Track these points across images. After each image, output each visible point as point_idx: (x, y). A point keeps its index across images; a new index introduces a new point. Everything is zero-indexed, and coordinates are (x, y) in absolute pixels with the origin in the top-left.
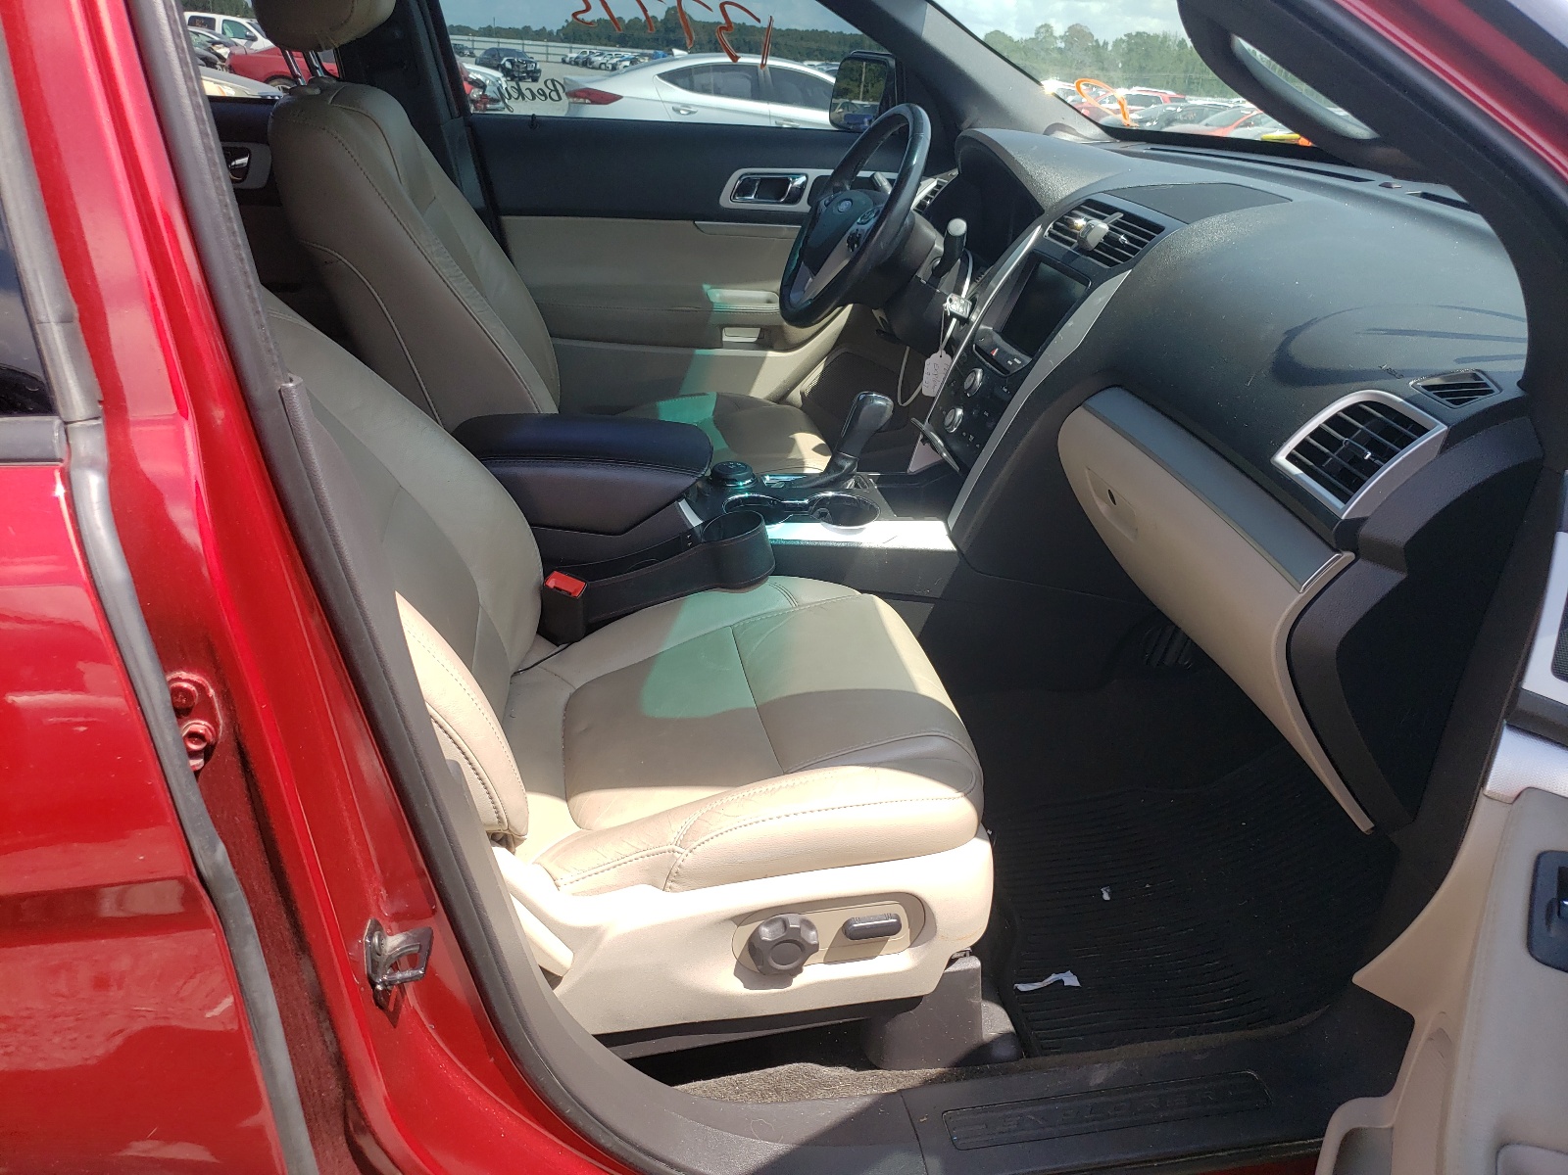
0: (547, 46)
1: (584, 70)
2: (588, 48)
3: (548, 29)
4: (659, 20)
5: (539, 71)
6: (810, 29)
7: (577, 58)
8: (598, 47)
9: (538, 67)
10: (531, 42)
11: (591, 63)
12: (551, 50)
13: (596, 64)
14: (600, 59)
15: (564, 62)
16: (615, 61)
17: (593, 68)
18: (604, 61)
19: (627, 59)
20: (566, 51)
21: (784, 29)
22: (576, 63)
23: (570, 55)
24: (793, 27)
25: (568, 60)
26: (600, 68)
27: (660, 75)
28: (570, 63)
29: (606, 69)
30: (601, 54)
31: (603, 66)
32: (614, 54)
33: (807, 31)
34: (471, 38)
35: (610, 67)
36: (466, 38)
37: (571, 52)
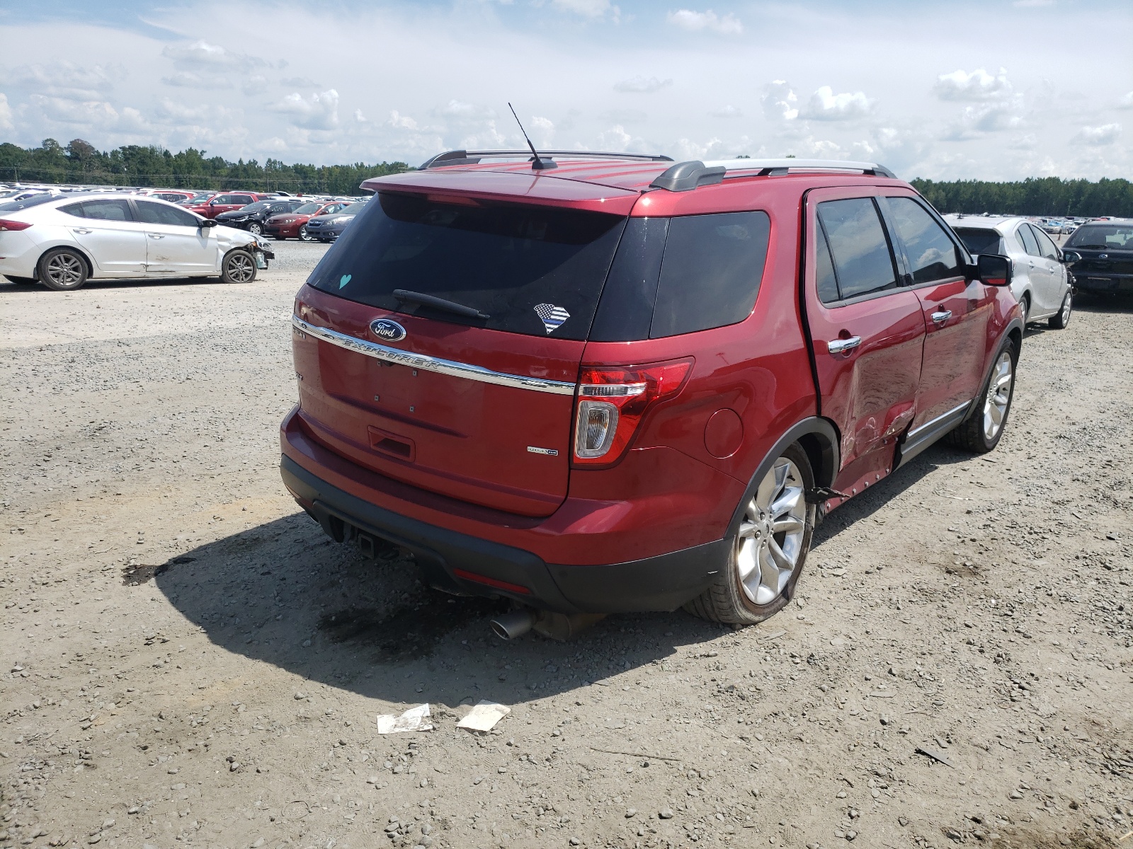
27: (59, 209)
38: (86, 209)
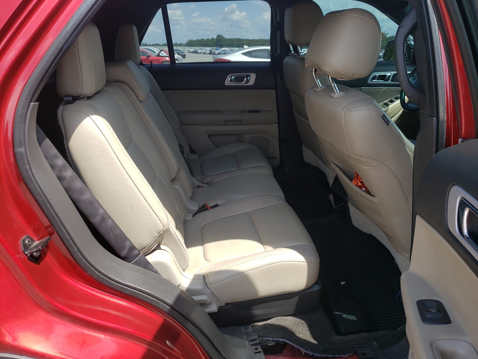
0: (184, 48)
1: (195, 54)
2: (196, 48)
3: (182, 43)
4: (215, 39)
5: (185, 55)
6: (259, 39)
7: (193, 51)
8: (199, 47)
9: (185, 54)
10: (179, 47)
11: (197, 52)
12: (185, 49)
13: (199, 52)
14: (200, 51)
15: (189, 52)
16: (205, 51)
17: (198, 54)
18: (202, 51)
19: (208, 50)
20: (190, 49)
21: (251, 39)
22: (193, 52)
23: (191, 50)
24: (253, 39)
25: (190, 51)
26: (200, 53)
27: (241, 54)
28: (191, 52)
29: (202, 53)
30: (200, 50)
31: (201, 53)
32: (204, 49)
33: (258, 40)
34: (162, 47)
35: (203, 53)
36: (160, 47)
37: (191, 49)
38: (253, 54)
